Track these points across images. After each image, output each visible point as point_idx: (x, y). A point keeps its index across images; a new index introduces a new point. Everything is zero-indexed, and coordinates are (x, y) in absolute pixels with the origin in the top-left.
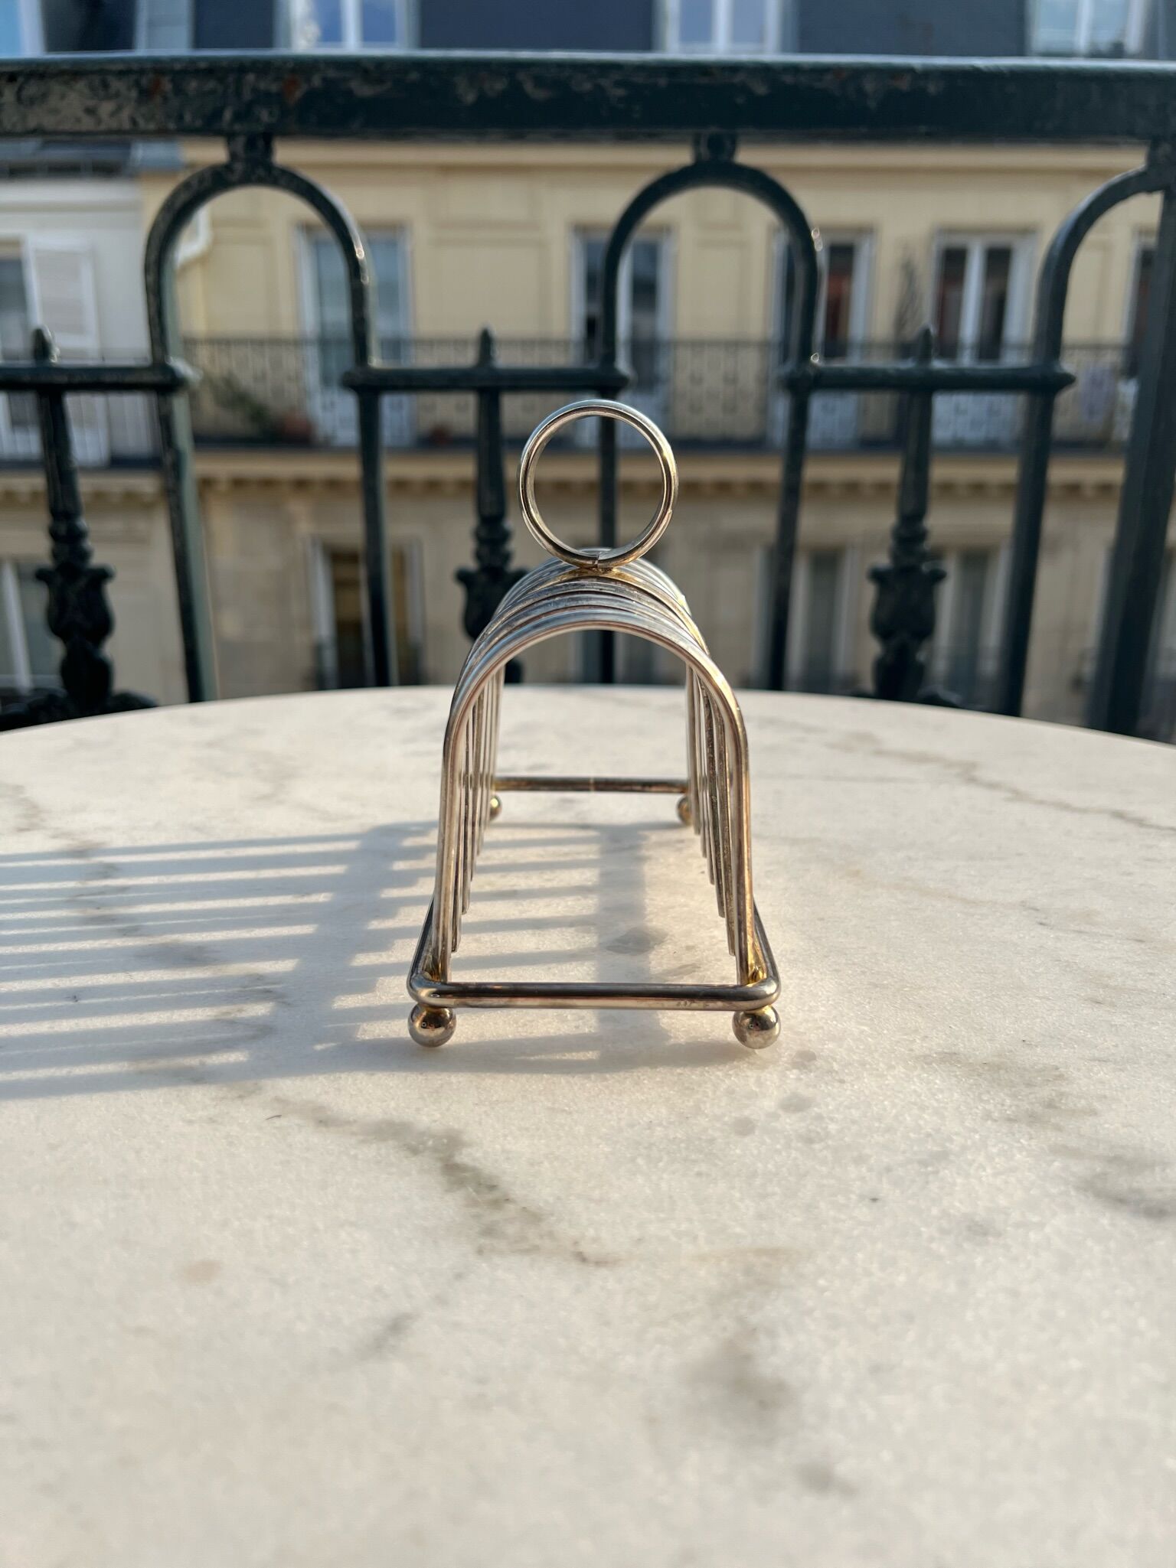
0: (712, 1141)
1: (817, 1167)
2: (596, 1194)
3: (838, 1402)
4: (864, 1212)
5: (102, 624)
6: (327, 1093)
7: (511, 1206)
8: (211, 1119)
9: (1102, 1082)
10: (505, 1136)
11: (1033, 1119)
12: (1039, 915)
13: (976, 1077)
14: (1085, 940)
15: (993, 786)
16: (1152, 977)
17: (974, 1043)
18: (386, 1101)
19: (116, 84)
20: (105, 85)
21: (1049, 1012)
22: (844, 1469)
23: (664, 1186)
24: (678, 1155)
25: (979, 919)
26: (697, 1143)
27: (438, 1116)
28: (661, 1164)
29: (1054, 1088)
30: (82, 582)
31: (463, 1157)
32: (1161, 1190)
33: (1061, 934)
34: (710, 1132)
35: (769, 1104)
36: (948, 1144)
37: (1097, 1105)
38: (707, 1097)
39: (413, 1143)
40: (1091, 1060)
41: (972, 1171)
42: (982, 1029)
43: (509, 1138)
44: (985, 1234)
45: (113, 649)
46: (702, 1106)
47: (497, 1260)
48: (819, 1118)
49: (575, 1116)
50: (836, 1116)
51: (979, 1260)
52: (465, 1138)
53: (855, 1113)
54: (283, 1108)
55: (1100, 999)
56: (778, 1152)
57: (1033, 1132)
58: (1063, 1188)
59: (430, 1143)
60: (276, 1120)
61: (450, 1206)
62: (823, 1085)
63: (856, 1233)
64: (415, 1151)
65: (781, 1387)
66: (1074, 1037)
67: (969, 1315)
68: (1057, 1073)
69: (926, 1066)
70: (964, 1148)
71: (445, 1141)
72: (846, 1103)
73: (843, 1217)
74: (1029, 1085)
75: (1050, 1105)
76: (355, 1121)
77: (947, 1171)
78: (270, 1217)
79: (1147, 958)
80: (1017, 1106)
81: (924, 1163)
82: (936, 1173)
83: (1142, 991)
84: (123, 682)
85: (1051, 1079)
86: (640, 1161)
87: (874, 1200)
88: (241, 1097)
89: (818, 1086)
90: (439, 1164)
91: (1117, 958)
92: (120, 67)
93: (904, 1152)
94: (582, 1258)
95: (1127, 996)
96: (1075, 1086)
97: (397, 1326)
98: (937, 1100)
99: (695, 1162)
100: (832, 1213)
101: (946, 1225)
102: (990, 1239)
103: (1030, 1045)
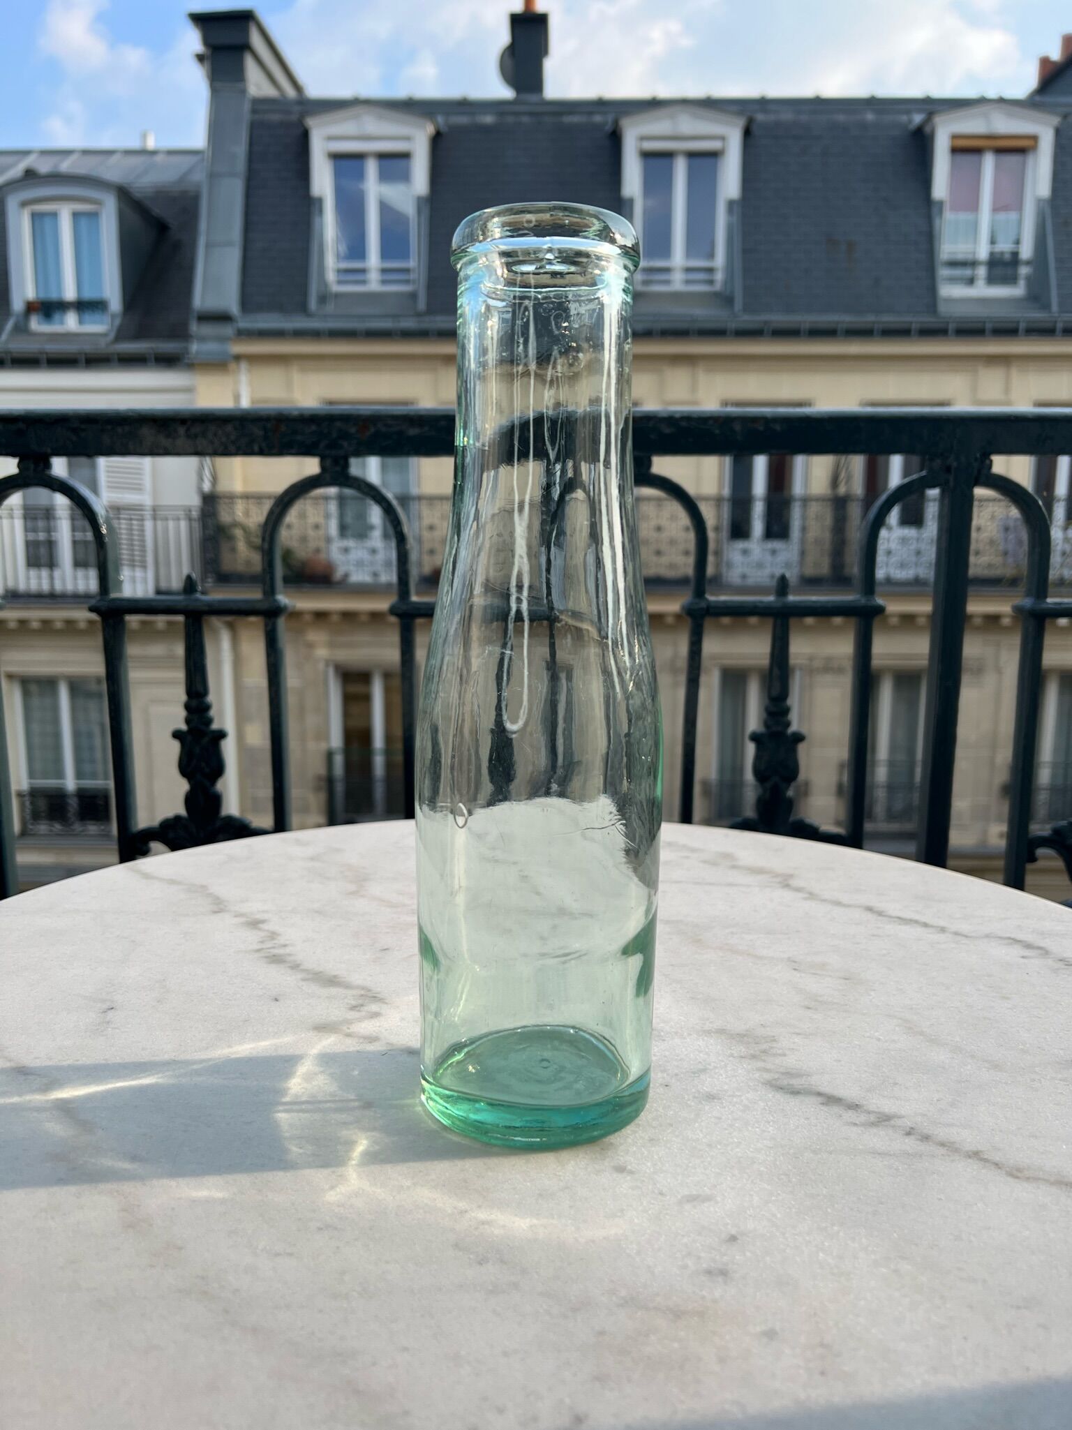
3: (633, 1149)
5: (218, 769)
9: (794, 1043)
11: (753, 1057)
13: (732, 1040)
14: (816, 978)
15: (798, 890)
16: (844, 997)
17: (736, 1025)
19: (251, 426)
20: (243, 427)
21: (781, 1012)
22: (631, 1167)
25: (761, 966)
29: (769, 1045)
30: (205, 740)
32: (801, 1085)
33: (803, 975)
36: (708, 1066)
37: (787, 1052)
40: (793, 1033)
41: (716, 1076)
42: (742, 1019)
44: (713, 1099)
45: (224, 785)
51: (707, 1108)
53: (667, 1053)
55: (811, 1006)
57: (751, 1062)
58: (756, 1083)
66: (789, 1023)
67: (697, 1124)
68: (773, 1039)
69: (708, 1035)
74: (757, 1043)
75: (764, 1052)
77: (704, 1076)
79: (846, 987)
80: (748, 1052)
81: (694, 1073)
82: (699, 1076)
83: (835, 1003)
85: (769, 1041)
87: (667, 1086)
91: (830, 987)
95: (825, 1005)
96: (780, 1044)
98: (708, 1048)
101: (697, 1095)
102: (715, 1101)
103: (764, 1027)
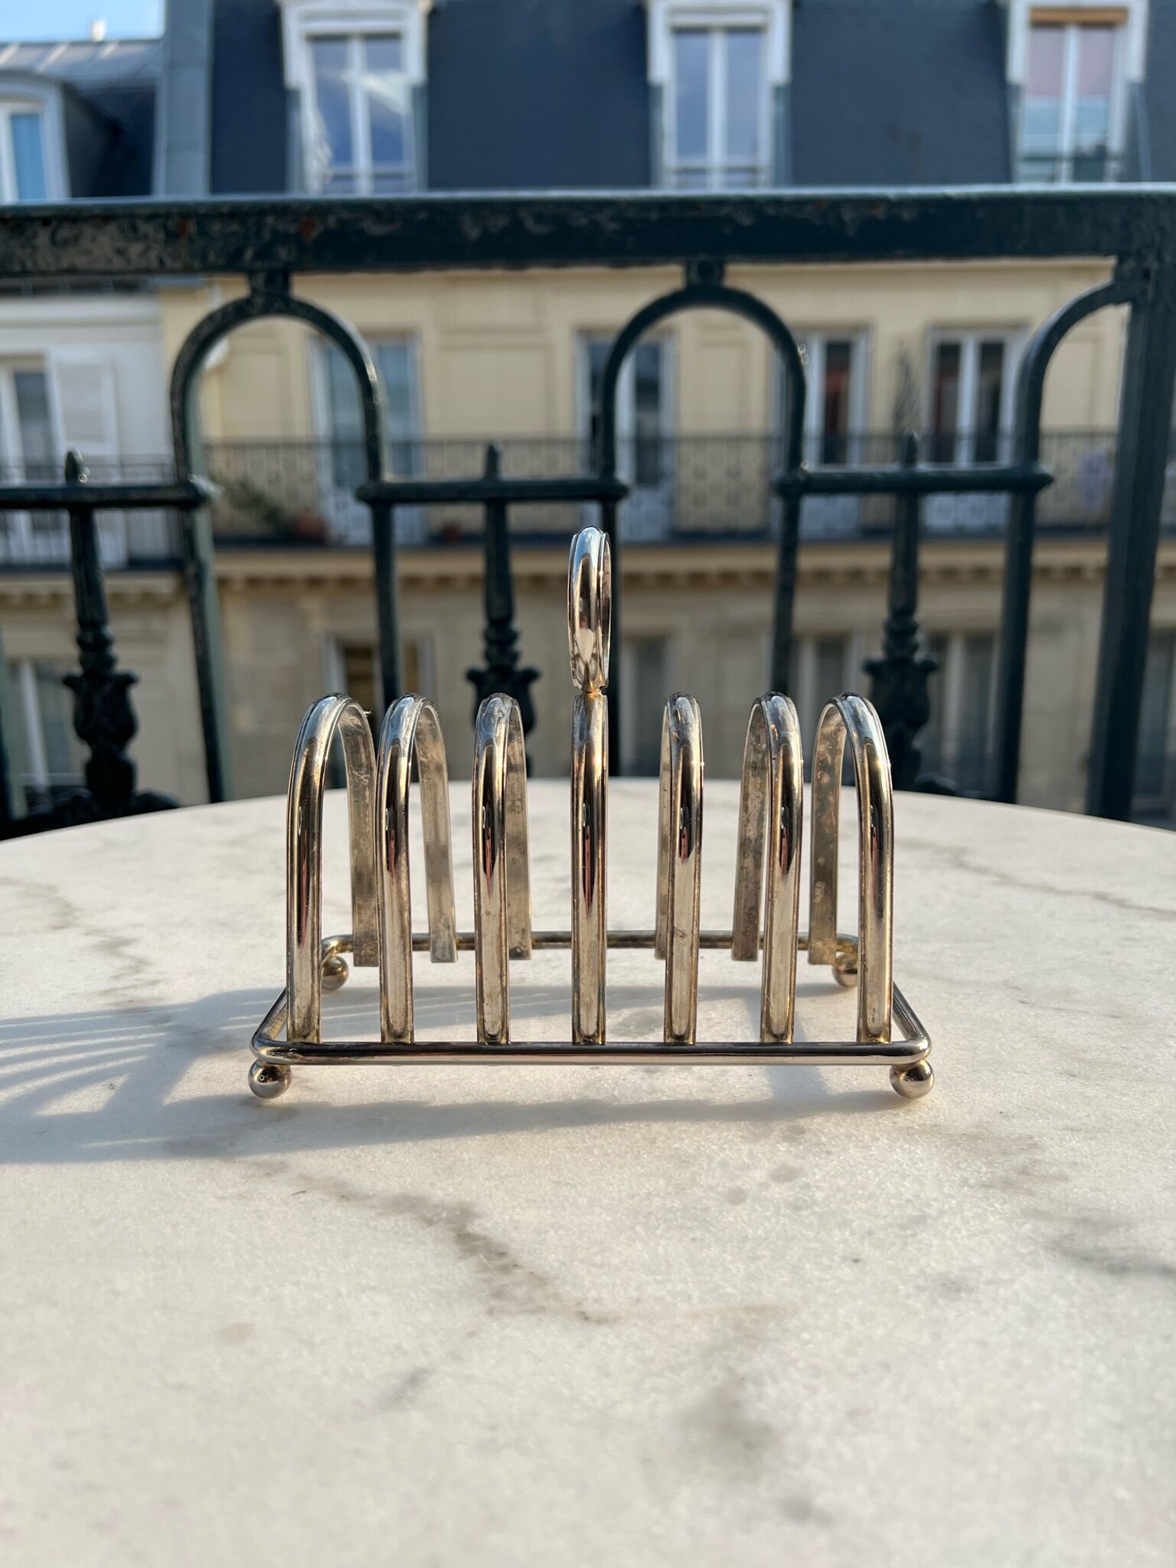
0: (706, 1209)
1: (805, 1232)
2: (598, 1259)
3: (817, 1442)
4: (846, 1272)
5: (126, 727)
6: (348, 1170)
7: (518, 1271)
8: (241, 1195)
9: (1073, 1150)
10: (514, 1208)
11: (1007, 1184)
12: (1019, 993)
13: (954, 1147)
14: (1063, 1017)
15: (981, 870)
16: (1125, 1051)
17: (954, 1116)
18: (402, 1177)
19: (145, 228)
20: (135, 229)
21: (1026, 1086)
22: (820, 1501)
23: (660, 1250)
24: (675, 1223)
25: (963, 999)
26: (693, 1211)
27: (451, 1190)
28: (659, 1232)
29: (1028, 1156)
30: (108, 688)
31: (474, 1227)
32: (1124, 1249)
33: (1040, 1012)
34: (705, 1201)
35: (760, 1175)
36: (926, 1209)
37: (1068, 1171)
38: (703, 1169)
39: (429, 1215)
40: (1063, 1130)
41: (948, 1233)
42: (962, 1102)
43: (517, 1210)
44: (958, 1291)
45: (137, 751)
46: (698, 1178)
47: (506, 1320)
48: (807, 1186)
49: (579, 1188)
50: (822, 1185)
51: (951, 1315)
52: (477, 1210)
53: (841, 1182)
54: (307, 1184)
55: (1075, 1072)
56: (767, 1218)
57: (1006, 1197)
58: (1032, 1248)
59: (444, 1215)
60: (301, 1195)
61: (463, 1271)
62: (811, 1157)
63: (838, 1291)
64: (430, 1222)
65: (766, 1429)
66: (1049, 1108)
67: (941, 1364)
68: (1031, 1142)
69: (908, 1138)
70: (942, 1213)
71: (458, 1213)
72: (832, 1173)
73: (827, 1277)
74: (1005, 1153)
75: (1024, 1171)
76: (374, 1195)
77: (924, 1234)
78: (297, 1284)
79: (1121, 1033)
80: (993, 1173)
81: (903, 1227)
82: (914, 1235)
83: (1115, 1064)
84: (144, 783)
85: (1025, 1148)
86: (639, 1229)
87: (856, 1261)
88: (268, 1175)
89: (806, 1157)
90: (453, 1234)
91: (1096, 1034)
92: (147, 212)
93: (885, 1217)
94: (585, 1317)
95: (1100, 1069)
96: (1047, 1153)
97: (415, 1379)
98: (918, 1170)
99: (690, 1229)
100: (816, 1273)
101: (922, 1283)
102: (963, 1295)
103: (1006, 1117)
